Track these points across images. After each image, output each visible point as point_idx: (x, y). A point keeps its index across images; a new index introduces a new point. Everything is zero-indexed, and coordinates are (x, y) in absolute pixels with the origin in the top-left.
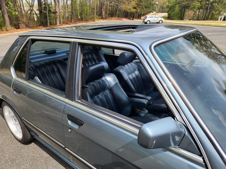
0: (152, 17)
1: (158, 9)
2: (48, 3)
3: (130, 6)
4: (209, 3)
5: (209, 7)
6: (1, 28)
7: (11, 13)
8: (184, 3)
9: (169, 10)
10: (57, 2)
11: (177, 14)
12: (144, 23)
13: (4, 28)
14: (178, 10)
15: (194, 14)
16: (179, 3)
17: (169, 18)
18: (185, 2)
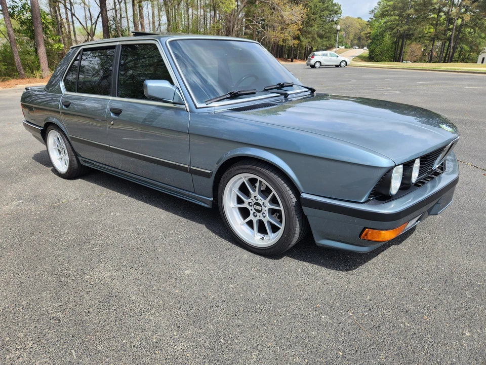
0: (326, 55)
1: (350, 41)
2: (121, 28)
3: (286, 34)
4: (453, 28)
5: (453, 36)
6: (32, 72)
7: (52, 45)
8: (401, 27)
9: (371, 43)
10: (140, 26)
11: (387, 51)
12: (309, 67)
13: (37, 74)
14: (389, 42)
15: (424, 50)
16: (390, 27)
17: (371, 58)
18: (402, 25)
